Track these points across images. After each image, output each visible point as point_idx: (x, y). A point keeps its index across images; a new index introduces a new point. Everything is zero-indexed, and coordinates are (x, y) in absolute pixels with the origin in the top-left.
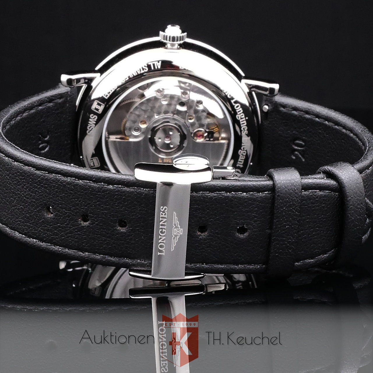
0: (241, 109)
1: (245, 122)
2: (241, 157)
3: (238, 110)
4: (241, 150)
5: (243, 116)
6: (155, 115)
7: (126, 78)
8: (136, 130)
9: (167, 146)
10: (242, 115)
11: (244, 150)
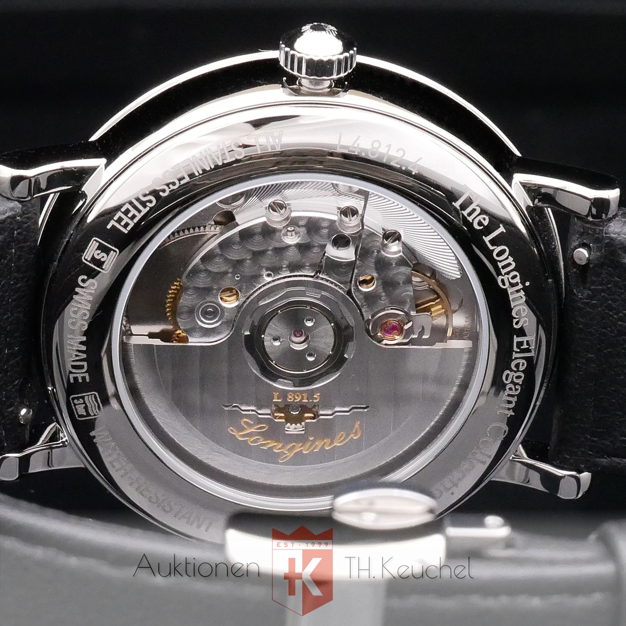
0: (510, 259)
1: (522, 293)
2: (510, 389)
3: (500, 261)
4: (511, 370)
5: (518, 280)
6: (265, 273)
7: (184, 178)
8: (210, 313)
9: (297, 359)
10: (514, 277)
11: (518, 371)
